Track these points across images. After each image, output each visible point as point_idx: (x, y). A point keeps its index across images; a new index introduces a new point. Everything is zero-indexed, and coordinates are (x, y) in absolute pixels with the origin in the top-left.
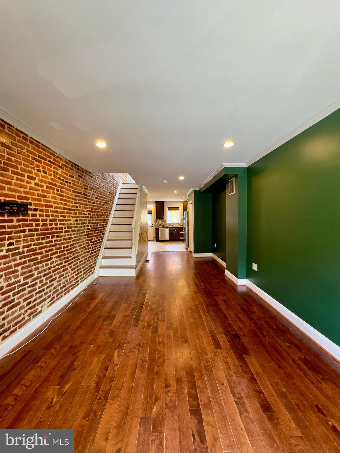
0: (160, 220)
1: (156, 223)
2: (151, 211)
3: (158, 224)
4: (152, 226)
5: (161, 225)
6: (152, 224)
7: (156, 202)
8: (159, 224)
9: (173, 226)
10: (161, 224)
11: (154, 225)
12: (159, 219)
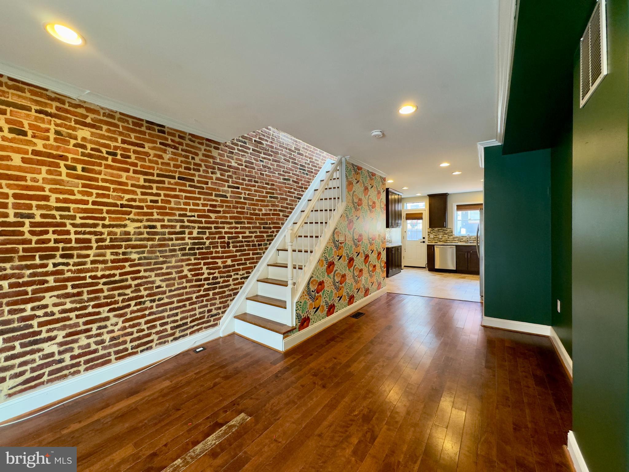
0: (439, 230)
1: (432, 236)
2: (422, 213)
3: (434, 238)
4: (424, 242)
5: (441, 240)
6: (424, 238)
7: (431, 196)
8: (436, 238)
9: (467, 241)
10: (440, 237)
11: (426, 240)
12: (436, 229)
